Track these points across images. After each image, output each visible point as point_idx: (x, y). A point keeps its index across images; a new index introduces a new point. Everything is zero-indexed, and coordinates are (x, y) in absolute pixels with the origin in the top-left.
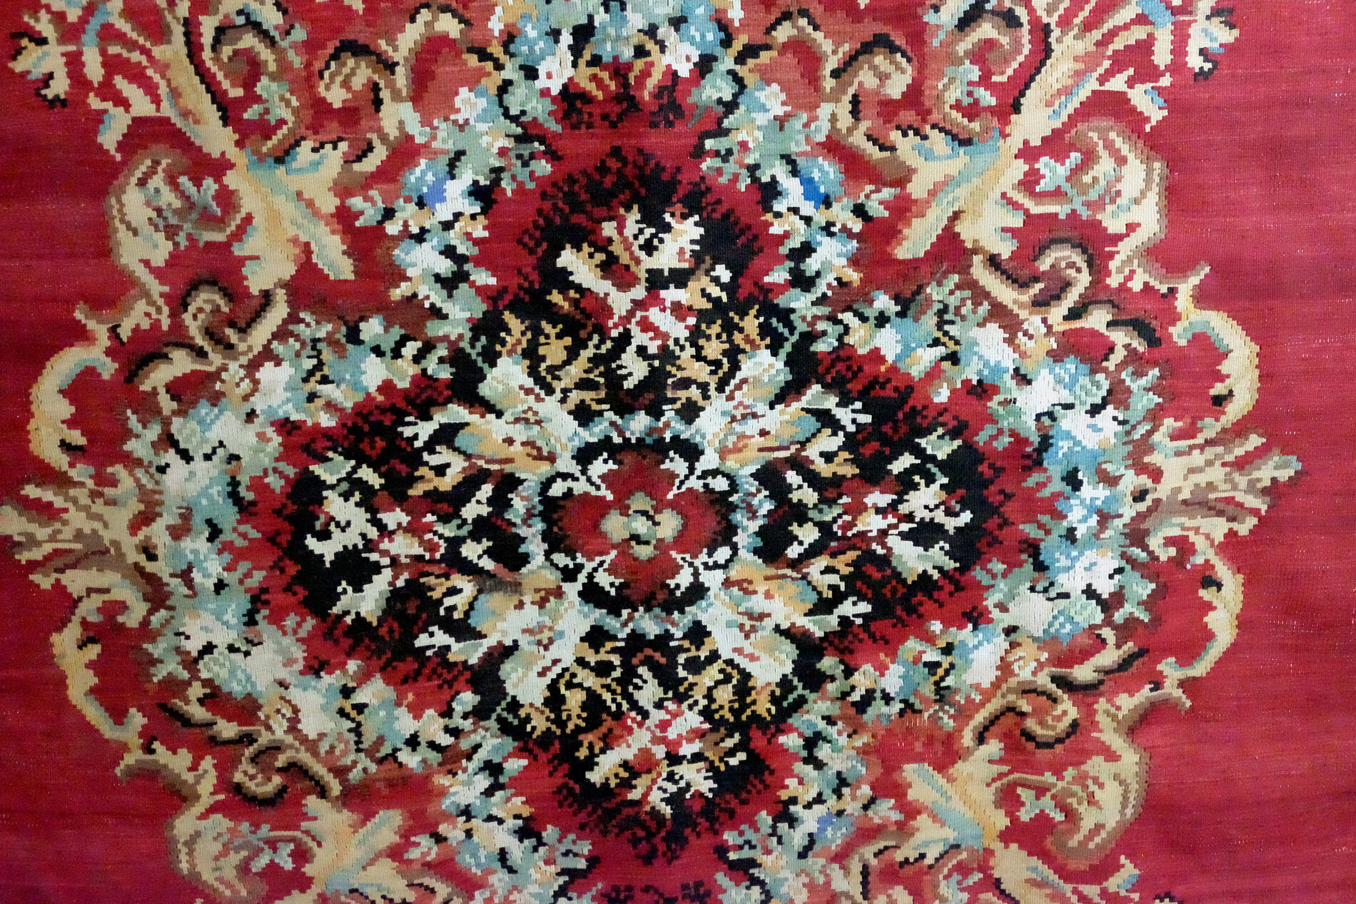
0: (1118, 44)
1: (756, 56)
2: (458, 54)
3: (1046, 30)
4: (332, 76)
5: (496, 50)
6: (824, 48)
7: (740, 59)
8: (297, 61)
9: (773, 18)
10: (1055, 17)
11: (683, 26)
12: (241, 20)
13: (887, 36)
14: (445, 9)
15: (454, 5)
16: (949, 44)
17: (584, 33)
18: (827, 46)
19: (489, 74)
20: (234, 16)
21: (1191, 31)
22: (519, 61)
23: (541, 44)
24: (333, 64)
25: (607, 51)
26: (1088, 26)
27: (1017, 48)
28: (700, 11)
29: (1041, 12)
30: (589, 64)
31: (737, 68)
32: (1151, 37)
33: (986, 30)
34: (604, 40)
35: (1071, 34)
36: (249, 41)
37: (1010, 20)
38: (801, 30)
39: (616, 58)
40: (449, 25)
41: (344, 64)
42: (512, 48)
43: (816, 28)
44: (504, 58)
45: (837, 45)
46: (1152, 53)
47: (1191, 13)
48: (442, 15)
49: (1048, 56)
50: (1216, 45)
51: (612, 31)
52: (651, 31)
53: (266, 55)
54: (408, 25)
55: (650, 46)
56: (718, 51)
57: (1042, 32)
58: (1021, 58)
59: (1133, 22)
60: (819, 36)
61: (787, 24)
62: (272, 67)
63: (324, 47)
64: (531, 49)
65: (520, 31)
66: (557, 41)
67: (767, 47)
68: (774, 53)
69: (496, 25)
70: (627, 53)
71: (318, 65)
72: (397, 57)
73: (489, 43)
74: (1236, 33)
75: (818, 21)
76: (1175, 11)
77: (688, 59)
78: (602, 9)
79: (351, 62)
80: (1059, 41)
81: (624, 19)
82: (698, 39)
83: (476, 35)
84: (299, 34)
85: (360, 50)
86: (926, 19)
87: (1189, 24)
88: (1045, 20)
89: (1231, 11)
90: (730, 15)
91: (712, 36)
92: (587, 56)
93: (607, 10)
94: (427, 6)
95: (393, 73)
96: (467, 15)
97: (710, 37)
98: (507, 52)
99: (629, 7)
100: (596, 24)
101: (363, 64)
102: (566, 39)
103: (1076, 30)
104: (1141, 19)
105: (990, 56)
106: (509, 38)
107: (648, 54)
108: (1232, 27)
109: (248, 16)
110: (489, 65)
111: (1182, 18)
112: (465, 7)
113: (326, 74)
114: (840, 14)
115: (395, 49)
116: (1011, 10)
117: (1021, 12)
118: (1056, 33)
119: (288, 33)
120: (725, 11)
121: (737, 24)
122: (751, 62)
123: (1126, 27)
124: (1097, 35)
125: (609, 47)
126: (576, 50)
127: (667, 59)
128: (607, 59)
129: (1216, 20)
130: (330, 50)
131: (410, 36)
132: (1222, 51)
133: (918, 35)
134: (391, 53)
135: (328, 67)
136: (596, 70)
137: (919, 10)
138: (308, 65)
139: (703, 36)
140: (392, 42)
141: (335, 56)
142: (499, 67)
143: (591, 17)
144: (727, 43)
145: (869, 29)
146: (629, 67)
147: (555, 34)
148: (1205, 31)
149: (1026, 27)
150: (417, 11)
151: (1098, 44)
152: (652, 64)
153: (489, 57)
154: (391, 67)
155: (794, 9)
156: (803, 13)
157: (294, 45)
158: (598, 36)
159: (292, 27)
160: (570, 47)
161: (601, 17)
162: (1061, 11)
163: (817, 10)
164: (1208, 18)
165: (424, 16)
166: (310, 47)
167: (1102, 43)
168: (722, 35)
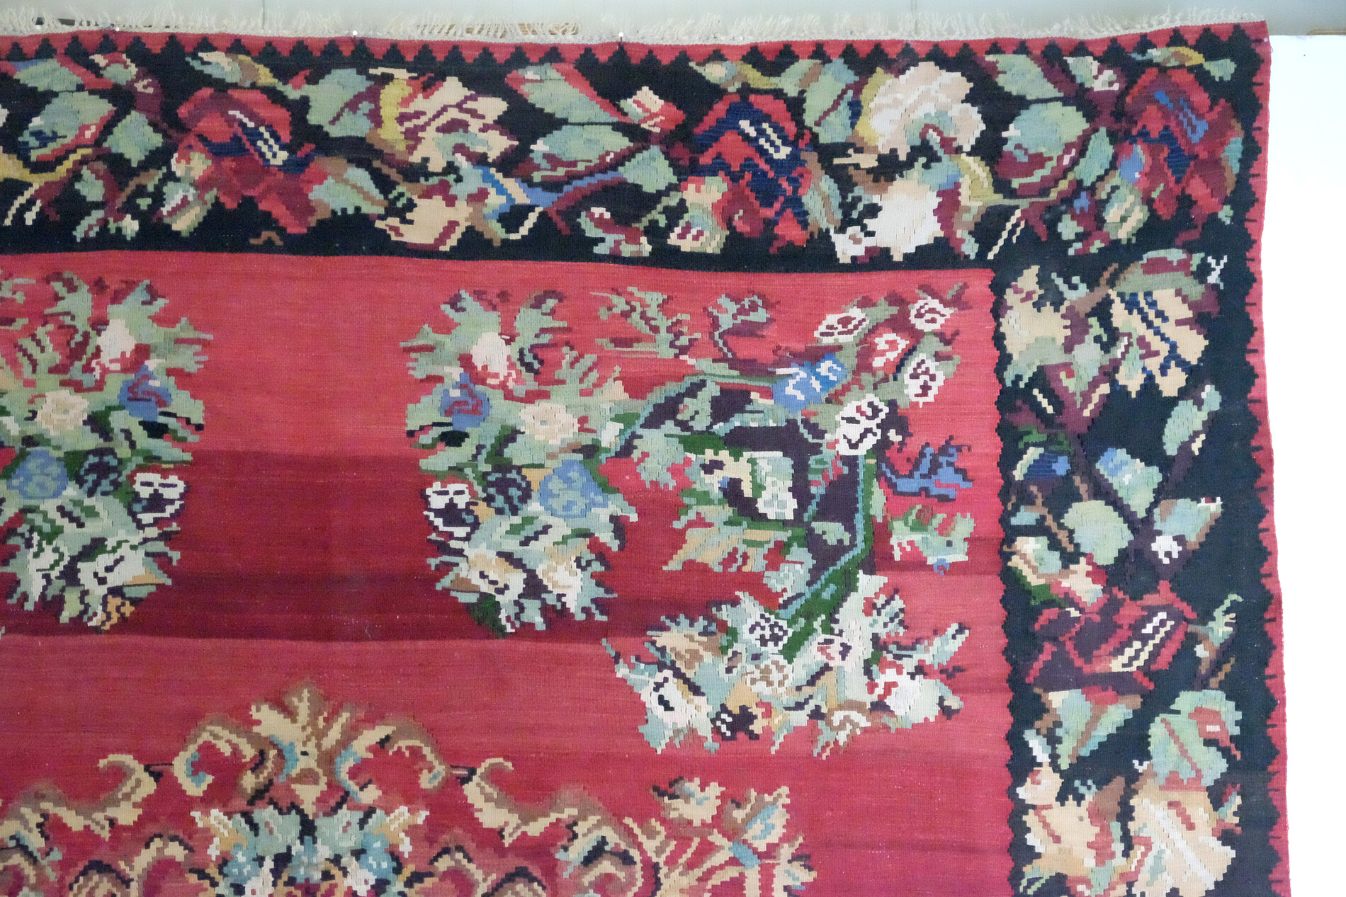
0: (716, 880)
1: (421, 881)
2: (181, 873)
3: (656, 867)
4: (80, 888)
5: (213, 871)
6: (476, 877)
7: (409, 883)
8: (52, 876)
9: (435, 852)
10: (663, 857)
11: (363, 856)
12: (12, 844)
13: (526, 868)
14: (173, 839)
15: (181, 835)
16: (576, 876)
17: (283, 860)
18: (478, 875)
19: (206, 890)
20: (7, 839)
21: (775, 872)
22: (230, 880)
23: (249, 868)
24: (81, 879)
25: (301, 874)
26: (691, 865)
27: (631, 882)
28: (377, 845)
29: (651, 854)
30: (286, 884)
31: (406, 890)
32: (742, 874)
33: (605, 866)
34: (299, 866)
35: (677, 871)
36: (17, 859)
37: (626, 859)
38: (458, 862)
39: (307, 880)
40: (176, 851)
41: (91, 879)
42: (225, 870)
43: (470, 861)
44: (218, 878)
45: (487, 874)
46: (744, 888)
47: (774, 858)
48: (171, 844)
49: (658, 889)
50: (798, 884)
51: (305, 859)
52: (336, 860)
53: (29, 871)
54: (143, 851)
55: (335, 871)
56: (391, 877)
57: (652, 870)
58: (635, 889)
59: (727, 863)
60: (472, 867)
61: (446, 857)
62: (33, 880)
63: (76, 865)
64: (241, 873)
65: (232, 858)
66: (261, 865)
67: (431, 875)
68: (436, 880)
69: (213, 852)
70: (316, 876)
71: (70, 879)
72: (133, 875)
73: (208, 866)
74: (814, 874)
75: (471, 855)
76: (761, 856)
77: (366, 882)
78: (298, 842)
79: (96, 878)
80: (667, 876)
81: (315, 850)
82: (375, 866)
83: (197, 858)
84: (57, 855)
85: (103, 868)
86: (557, 856)
87: (773, 866)
88: (655, 860)
89: (808, 857)
90: (401, 849)
91: (386, 865)
92: (285, 877)
93: (302, 843)
94: (160, 836)
95: (128, 887)
96: (191, 843)
97: (385, 865)
98: (221, 873)
99: (319, 841)
100: (293, 853)
101: (105, 879)
102: (269, 864)
103: (681, 868)
104: (734, 861)
105: (610, 887)
106: (224, 862)
107: (333, 877)
108: (810, 869)
109: (18, 840)
110: (206, 883)
111: (767, 861)
112: (190, 838)
113: (75, 887)
114: (490, 851)
115: (132, 868)
116: (626, 852)
117: (634, 853)
118: (664, 870)
119: (48, 854)
120: (397, 846)
121: (406, 856)
122: (417, 886)
123: (722, 867)
124: (698, 872)
125: (302, 871)
126: (276, 873)
127: (348, 882)
128: (300, 880)
129: (796, 864)
130: (80, 867)
131: (144, 859)
132: (803, 888)
133: (551, 869)
134: (127, 869)
135: (77, 881)
136: (292, 889)
137: (552, 850)
138: (61, 879)
139: (379, 865)
140: (129, 863)
141: (84, 873)
142: (214, 884)
143: (289, 848)
144: (398, 871)
145: (512, 863)
146: (317, 887)
147: (260, 860)
148: (788, 872)
149: (639, 866)
150: (152, 840)
151: (699, 879)
152: (336, 886)
153: (207, 877)
154: (126, 882)
155: (452, 846)
156: (459, 849)
157: (52, 864)
158: (294, 862)
159: (51, 849)
160: (271, 870)
161: (297, 848)
162: (668, 853)
163: (471, 846)
164: (790, 862)
165: (157, 843)
166: (64, 865)
167: (703, 879)
168: (395, 864)
